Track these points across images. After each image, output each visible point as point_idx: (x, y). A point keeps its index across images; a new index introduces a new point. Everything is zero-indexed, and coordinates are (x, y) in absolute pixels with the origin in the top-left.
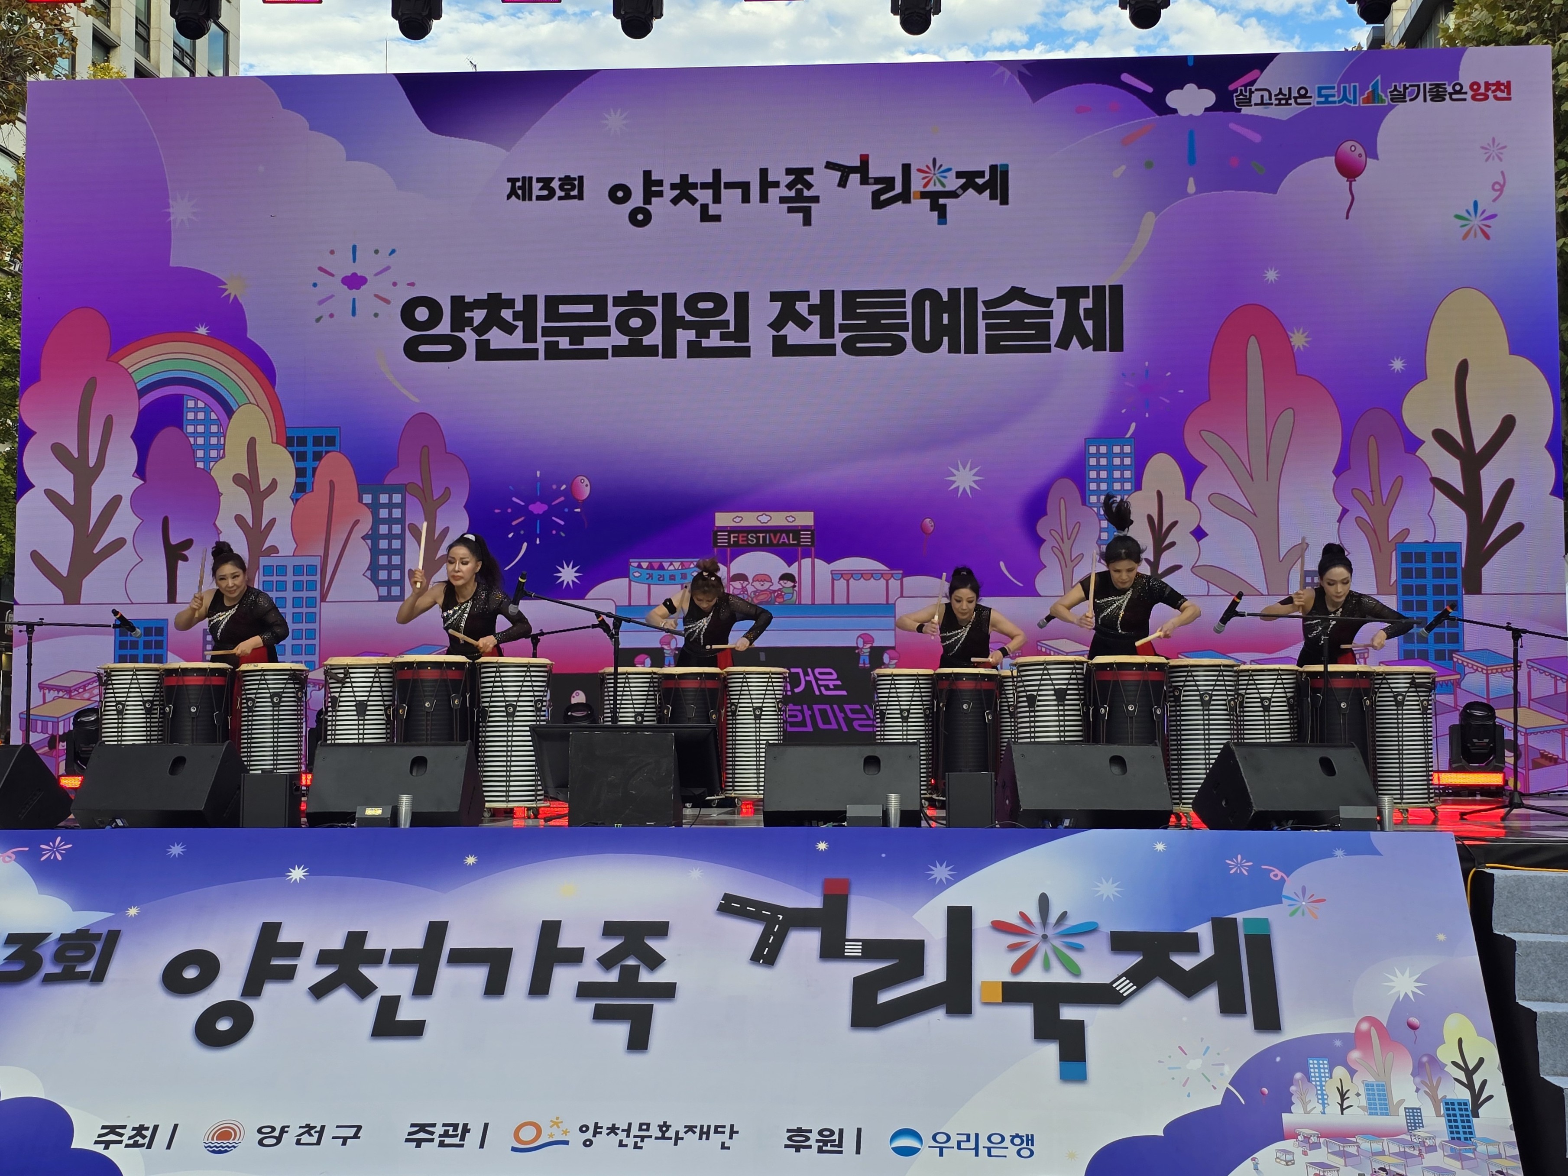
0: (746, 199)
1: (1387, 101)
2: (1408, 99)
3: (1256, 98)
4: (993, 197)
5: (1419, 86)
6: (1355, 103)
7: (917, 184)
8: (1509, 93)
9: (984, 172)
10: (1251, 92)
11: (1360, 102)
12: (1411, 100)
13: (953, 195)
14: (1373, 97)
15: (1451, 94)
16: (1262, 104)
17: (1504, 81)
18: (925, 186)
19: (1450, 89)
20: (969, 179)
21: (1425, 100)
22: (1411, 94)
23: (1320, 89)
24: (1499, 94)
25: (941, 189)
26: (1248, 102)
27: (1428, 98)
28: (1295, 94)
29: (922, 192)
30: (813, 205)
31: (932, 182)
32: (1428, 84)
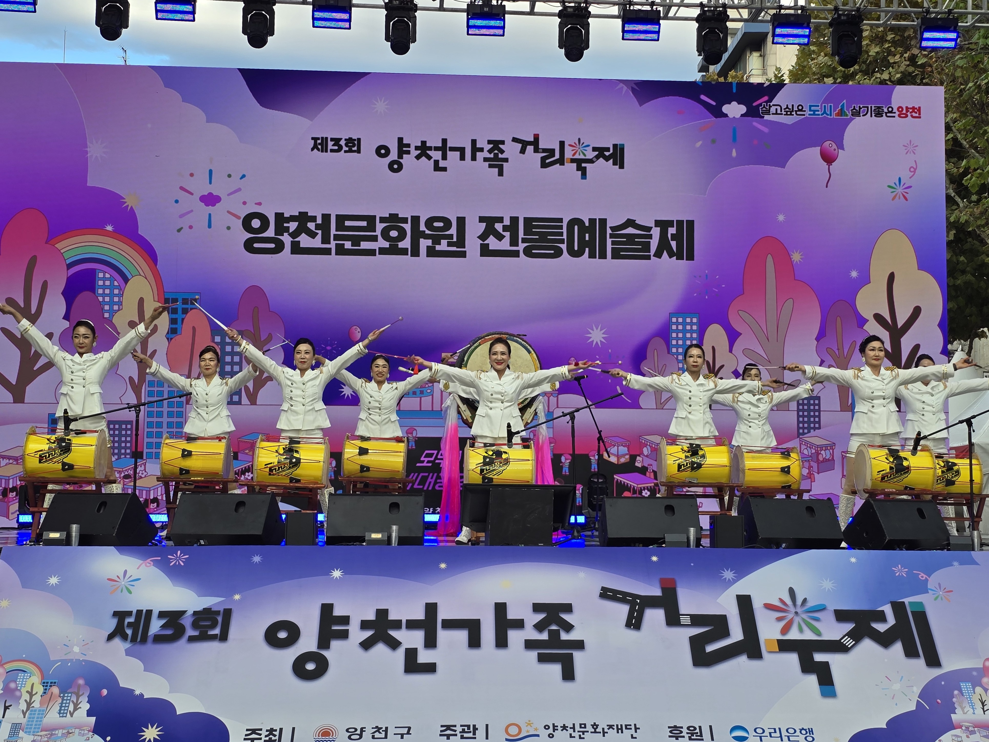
0: (462, 158)
1: (850, 115)
2: (861, 115)
3: (773, 110)
4: (615, 164)
5: (868, 107)
6: (831, 116)
7: (569, 154)
8: (920, 114)
9: (609, 148)
10: (770, 107)
11: (834, 116)
12: (863, 116)
13: (591, 161)
14: (841, 113)
15: (886, 113)
16: (776, 114)
17: (917, 106)
18: (574, 155)
19: (886, 110)
20: (601, 152)
21: (871, 116)
22: (863, 111)
23: (810, 106)
24: (914, 114)
25: (583, 157)
26: (768, 112)
27: (873, 115)
28: (796, 109)
29: (571, 159)
30: (505, 164)
31: (578, 153)
32: (873, 106)
